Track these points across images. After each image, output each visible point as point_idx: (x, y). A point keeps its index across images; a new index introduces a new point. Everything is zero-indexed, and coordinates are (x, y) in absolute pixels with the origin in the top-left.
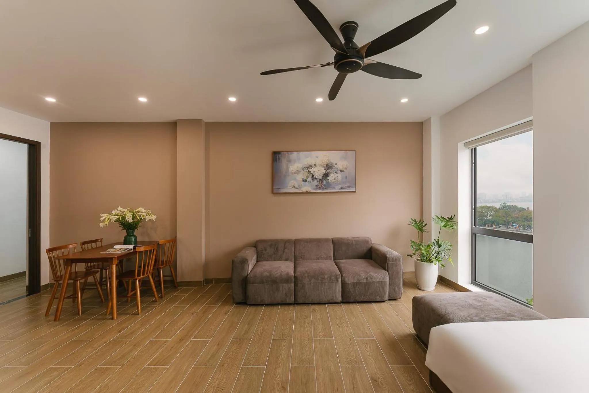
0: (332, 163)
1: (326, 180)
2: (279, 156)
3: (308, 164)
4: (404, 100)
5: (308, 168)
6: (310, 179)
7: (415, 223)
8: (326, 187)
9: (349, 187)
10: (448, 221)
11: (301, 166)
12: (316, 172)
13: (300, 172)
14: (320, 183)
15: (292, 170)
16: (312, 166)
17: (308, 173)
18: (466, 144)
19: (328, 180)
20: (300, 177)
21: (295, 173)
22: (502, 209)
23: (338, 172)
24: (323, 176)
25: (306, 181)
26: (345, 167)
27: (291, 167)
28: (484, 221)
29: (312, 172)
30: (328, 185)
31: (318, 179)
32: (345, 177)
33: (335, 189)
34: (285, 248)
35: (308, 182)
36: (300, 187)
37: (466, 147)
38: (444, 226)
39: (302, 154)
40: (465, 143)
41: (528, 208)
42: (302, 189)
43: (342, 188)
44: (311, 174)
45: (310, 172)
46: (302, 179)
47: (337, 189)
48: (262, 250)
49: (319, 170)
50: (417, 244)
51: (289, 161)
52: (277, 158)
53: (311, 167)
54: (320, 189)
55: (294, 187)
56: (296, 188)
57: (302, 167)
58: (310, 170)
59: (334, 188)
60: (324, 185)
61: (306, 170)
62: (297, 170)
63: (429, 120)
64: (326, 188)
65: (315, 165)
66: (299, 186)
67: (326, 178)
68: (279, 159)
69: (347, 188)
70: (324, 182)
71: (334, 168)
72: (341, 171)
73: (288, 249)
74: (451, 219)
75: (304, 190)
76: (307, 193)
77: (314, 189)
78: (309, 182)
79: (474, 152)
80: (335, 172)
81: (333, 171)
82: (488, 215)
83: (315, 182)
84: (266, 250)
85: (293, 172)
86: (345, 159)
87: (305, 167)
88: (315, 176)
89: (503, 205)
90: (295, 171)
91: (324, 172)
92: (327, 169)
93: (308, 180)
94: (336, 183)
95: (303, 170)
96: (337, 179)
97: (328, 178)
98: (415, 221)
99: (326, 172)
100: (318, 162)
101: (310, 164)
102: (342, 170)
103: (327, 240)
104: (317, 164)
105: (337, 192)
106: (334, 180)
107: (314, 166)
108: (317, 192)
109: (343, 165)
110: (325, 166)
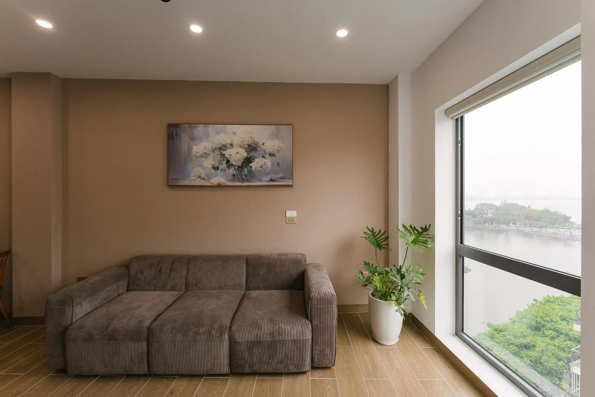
0: (258, 143)
1: (248, 167)
2: (177, 131)
3: (221, 144)
4: (342, 33)
5: (220, 148)
6: (224, 165)
7: (372, 235)
8: (248, 178)
9: (282, 178)
10: (420, 234)
11: (211, 146)
12: (232, 156)
13: (209, 155)
14: (240, 171)
15: (197, 152)
16: (227, 146)
17: (221, 157)
18: (448, 112)
19: (251, 167)
20: (208, 163)
21: (201, 156)
22: (503, 207)
23: (266, 157)
24: (244, 162)
25: (217, 168)
26: (277, 148)
27: (194, 147)
28: (484, 219)
29: (227, 156)
30: (251, 176)
31: (236, 166)
32: (276, 164)
33: (262, 181)
34: (171, 271)
35: (221, 170)
36: (209, 177)
37: (448, 116)
38: (414, 242)
39: (211, 128)
40: (446, 110)
41: (529, 206)
42: (211, 181)
43: (271, 180)
44: (225, 159)
45: (224, 155)
46: (211, 166)
47: (265, 181)
48: (137, 273)
49: (238, 153)
50: (374, 268)
51: (192, 138)
52: (175, 133)
53: (225, 148)
54: (238, 180)
55: (199, 177)
56: (203, 179)
57: (212, 148)
58: (225, 152)
59: (260, 180)
60: (246, 175)
61: (217, 152)
62: (204, 152)
63: (395, 79)
64: (247, 180)
65: (231, 145)
66: (207, 175)
67: (248, 164)
68: (177, 135)
69: (280, 180)
70: (246, 171)
71: (261, 149)
72: (271, 155)
73: (177, 272)
74: (425, 230)
75: (215, 181)
76: (220, 186)
77: (230, 181)
78: (223, 170)
79: (459, 123)
80: (261, 155)
81: (259, 155)
82: (489, 213)
83: (232, 171)
84: (142, 273)
85: (197, 154)
86: (276, 136)
87: (216, 149)
88: (232, 162)
89: (503, 203)
90: (201, 153)
91: (246, 156)
92: (250, 152)
93: (221, 167)
94: (263, 173)
95: (214, 153)
96: (264, 167)
97: (251, 165)
98: (372, 231)
99: (249, 156)
100: (236, 140)
101: (224, 143)
102: (272, 153)
103: (238, 258)
104: (235, 143)
105: (264, 185)
106: (260, 169)
107: (230, 147)
108: (235, 186)
109: (273, 146)
110: (247, 146)
